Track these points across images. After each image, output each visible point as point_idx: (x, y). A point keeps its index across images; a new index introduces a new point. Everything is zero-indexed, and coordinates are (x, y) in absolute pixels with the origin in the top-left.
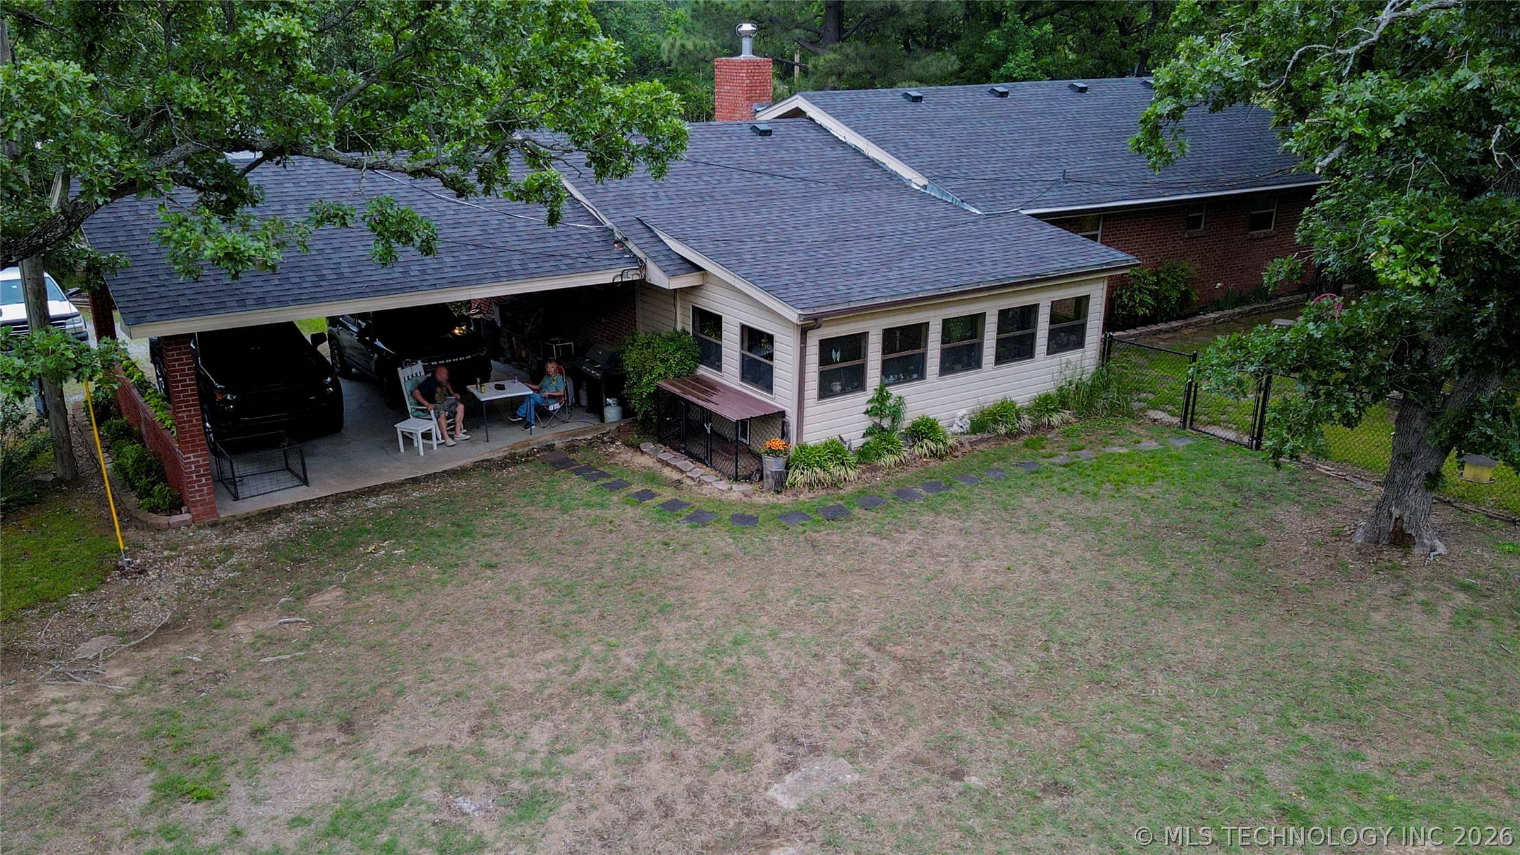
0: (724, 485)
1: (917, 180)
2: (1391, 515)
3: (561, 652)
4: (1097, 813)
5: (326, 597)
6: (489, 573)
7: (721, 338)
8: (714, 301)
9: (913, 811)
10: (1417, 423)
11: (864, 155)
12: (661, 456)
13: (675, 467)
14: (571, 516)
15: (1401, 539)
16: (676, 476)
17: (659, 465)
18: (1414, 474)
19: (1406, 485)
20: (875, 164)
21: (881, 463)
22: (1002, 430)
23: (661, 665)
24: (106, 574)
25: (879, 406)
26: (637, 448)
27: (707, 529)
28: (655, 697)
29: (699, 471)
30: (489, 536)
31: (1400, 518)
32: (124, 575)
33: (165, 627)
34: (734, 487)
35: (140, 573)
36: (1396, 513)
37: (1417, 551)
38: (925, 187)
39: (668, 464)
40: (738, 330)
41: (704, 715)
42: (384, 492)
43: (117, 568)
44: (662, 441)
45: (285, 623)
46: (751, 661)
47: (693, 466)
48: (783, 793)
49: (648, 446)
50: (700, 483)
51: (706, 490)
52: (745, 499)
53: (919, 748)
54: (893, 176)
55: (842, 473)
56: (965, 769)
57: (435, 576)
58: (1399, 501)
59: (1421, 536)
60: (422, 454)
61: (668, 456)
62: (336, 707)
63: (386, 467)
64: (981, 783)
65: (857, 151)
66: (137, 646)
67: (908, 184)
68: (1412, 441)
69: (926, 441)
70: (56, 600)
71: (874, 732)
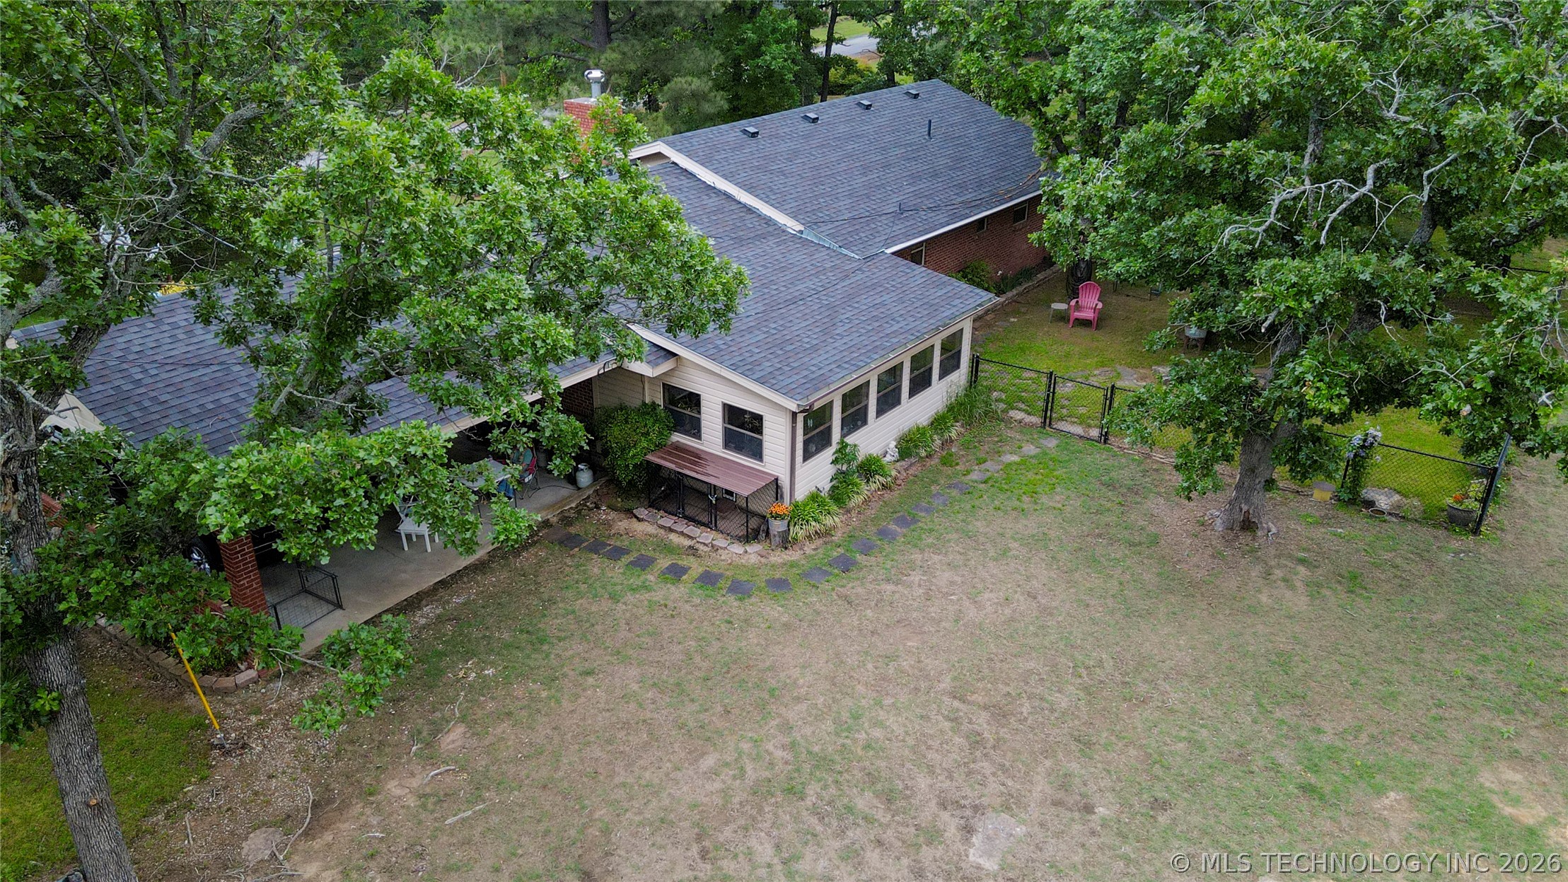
0: (737, 548)
1: (792, 225)
2: (1241, 510)
3: (717, 755)
4: (1196, 819)
5: (452, 736)
6: (590, 680)
7: (699, 412)
8: (691, 382)
9: (1081, 850)
10: (1258, 447)
11: (736, 200)
12: (661, 522)
13: (682, 533)
14: (625, 604)
15: (1248, 525)
16: (687, 543)
17: (662, 531)
18: (1257, 481)
19: (1251, 489)
20: (749, 210)
21: (852, 504)
22: (923, 454)
23: (810, 753)
24: (206, 756)
25: (843, 454)
26: (630, 513)
27: (753, 600)
28: (825, 787)
29: (707, 536)
30: (564, 639)
31: (1248, 511)
32: (228, 753)
33: (316, 805)
34: (748, 548)
35: (243, 747)
36: (1245, 508)
37: (1259, 533)
38: (801, 232)
39: (671, 530)
40: (720, 408)
41: (877, 795)
42: (424, 602)
43: (214, 747)
44: (652, 505)
45: (437, 775)
46: (877, 733)
47: (699, 531)
48: (980, 856)
49: (642, 512)
50: (715, 549)
51: (724, 555)
52: (763, 560)
53: (1048, 790)
54: (769, 221)
55: (831, 521)
56: (1092, 802)
57: (544, 694)
58: (1247, 501)
59: (1261, 523)
60: (429, 550)
61: (668, 521)
62: (561, 859)
63: (405, 572)
64: (1108, 812)
65: (729, 197)
66: (306, 834)
67: (784, 227)
68: (1255, 459)
69: (877, 476)
70: (174, 799)
71: (1010, 783)
